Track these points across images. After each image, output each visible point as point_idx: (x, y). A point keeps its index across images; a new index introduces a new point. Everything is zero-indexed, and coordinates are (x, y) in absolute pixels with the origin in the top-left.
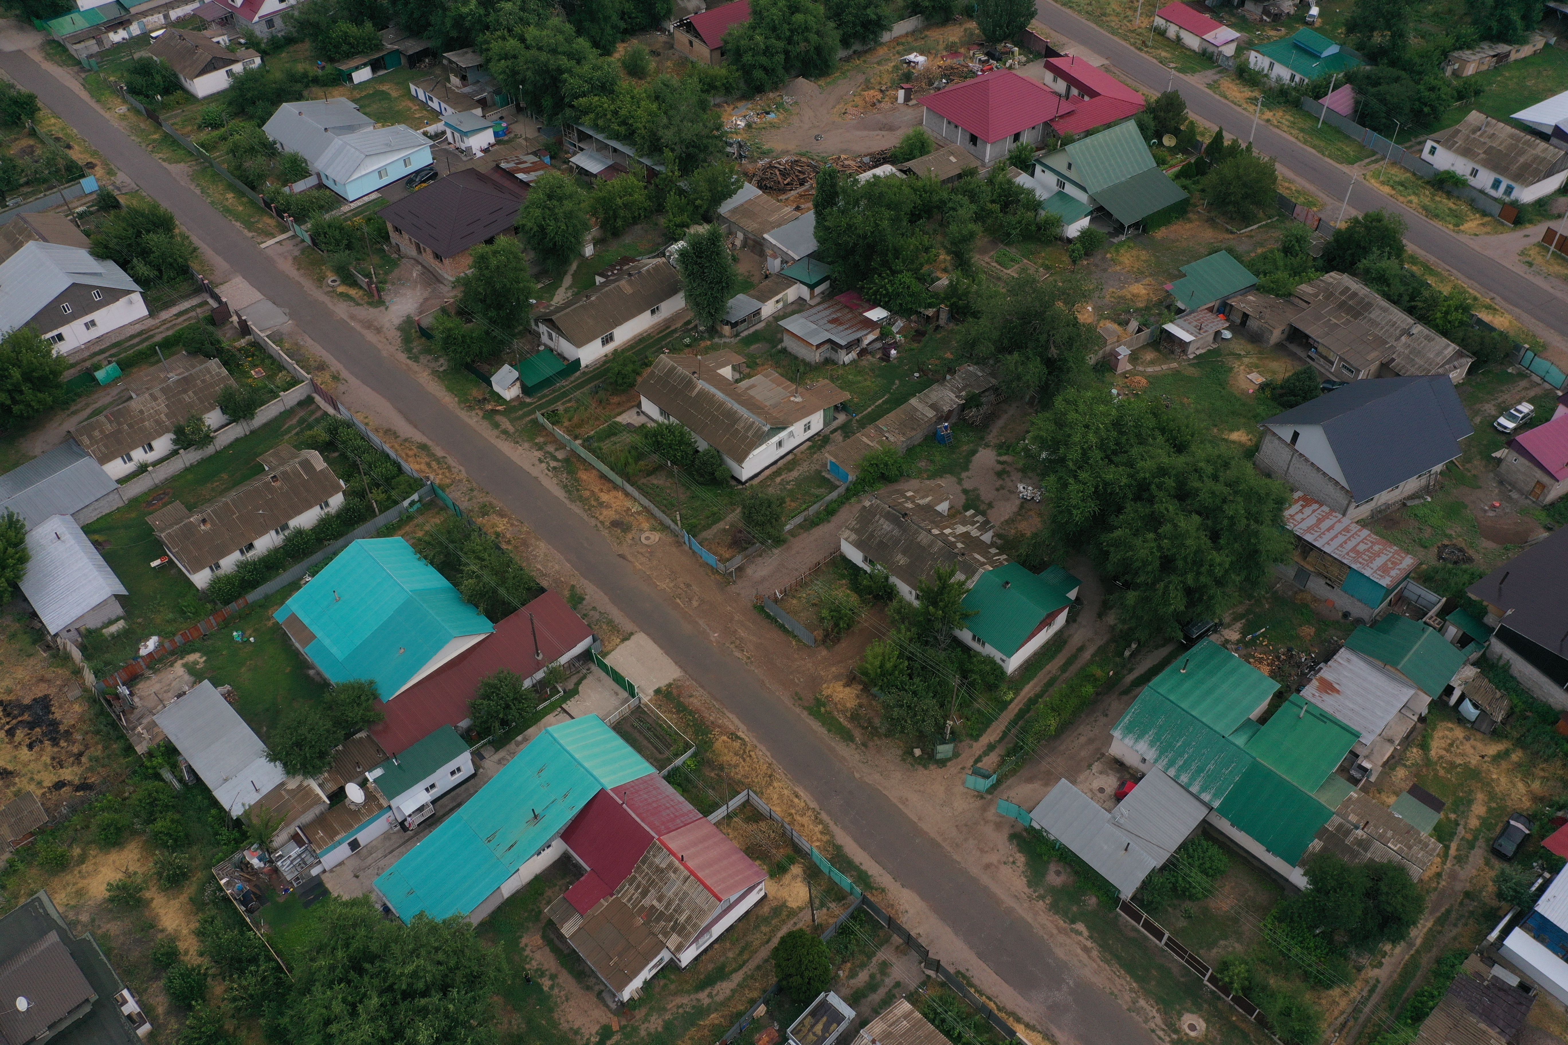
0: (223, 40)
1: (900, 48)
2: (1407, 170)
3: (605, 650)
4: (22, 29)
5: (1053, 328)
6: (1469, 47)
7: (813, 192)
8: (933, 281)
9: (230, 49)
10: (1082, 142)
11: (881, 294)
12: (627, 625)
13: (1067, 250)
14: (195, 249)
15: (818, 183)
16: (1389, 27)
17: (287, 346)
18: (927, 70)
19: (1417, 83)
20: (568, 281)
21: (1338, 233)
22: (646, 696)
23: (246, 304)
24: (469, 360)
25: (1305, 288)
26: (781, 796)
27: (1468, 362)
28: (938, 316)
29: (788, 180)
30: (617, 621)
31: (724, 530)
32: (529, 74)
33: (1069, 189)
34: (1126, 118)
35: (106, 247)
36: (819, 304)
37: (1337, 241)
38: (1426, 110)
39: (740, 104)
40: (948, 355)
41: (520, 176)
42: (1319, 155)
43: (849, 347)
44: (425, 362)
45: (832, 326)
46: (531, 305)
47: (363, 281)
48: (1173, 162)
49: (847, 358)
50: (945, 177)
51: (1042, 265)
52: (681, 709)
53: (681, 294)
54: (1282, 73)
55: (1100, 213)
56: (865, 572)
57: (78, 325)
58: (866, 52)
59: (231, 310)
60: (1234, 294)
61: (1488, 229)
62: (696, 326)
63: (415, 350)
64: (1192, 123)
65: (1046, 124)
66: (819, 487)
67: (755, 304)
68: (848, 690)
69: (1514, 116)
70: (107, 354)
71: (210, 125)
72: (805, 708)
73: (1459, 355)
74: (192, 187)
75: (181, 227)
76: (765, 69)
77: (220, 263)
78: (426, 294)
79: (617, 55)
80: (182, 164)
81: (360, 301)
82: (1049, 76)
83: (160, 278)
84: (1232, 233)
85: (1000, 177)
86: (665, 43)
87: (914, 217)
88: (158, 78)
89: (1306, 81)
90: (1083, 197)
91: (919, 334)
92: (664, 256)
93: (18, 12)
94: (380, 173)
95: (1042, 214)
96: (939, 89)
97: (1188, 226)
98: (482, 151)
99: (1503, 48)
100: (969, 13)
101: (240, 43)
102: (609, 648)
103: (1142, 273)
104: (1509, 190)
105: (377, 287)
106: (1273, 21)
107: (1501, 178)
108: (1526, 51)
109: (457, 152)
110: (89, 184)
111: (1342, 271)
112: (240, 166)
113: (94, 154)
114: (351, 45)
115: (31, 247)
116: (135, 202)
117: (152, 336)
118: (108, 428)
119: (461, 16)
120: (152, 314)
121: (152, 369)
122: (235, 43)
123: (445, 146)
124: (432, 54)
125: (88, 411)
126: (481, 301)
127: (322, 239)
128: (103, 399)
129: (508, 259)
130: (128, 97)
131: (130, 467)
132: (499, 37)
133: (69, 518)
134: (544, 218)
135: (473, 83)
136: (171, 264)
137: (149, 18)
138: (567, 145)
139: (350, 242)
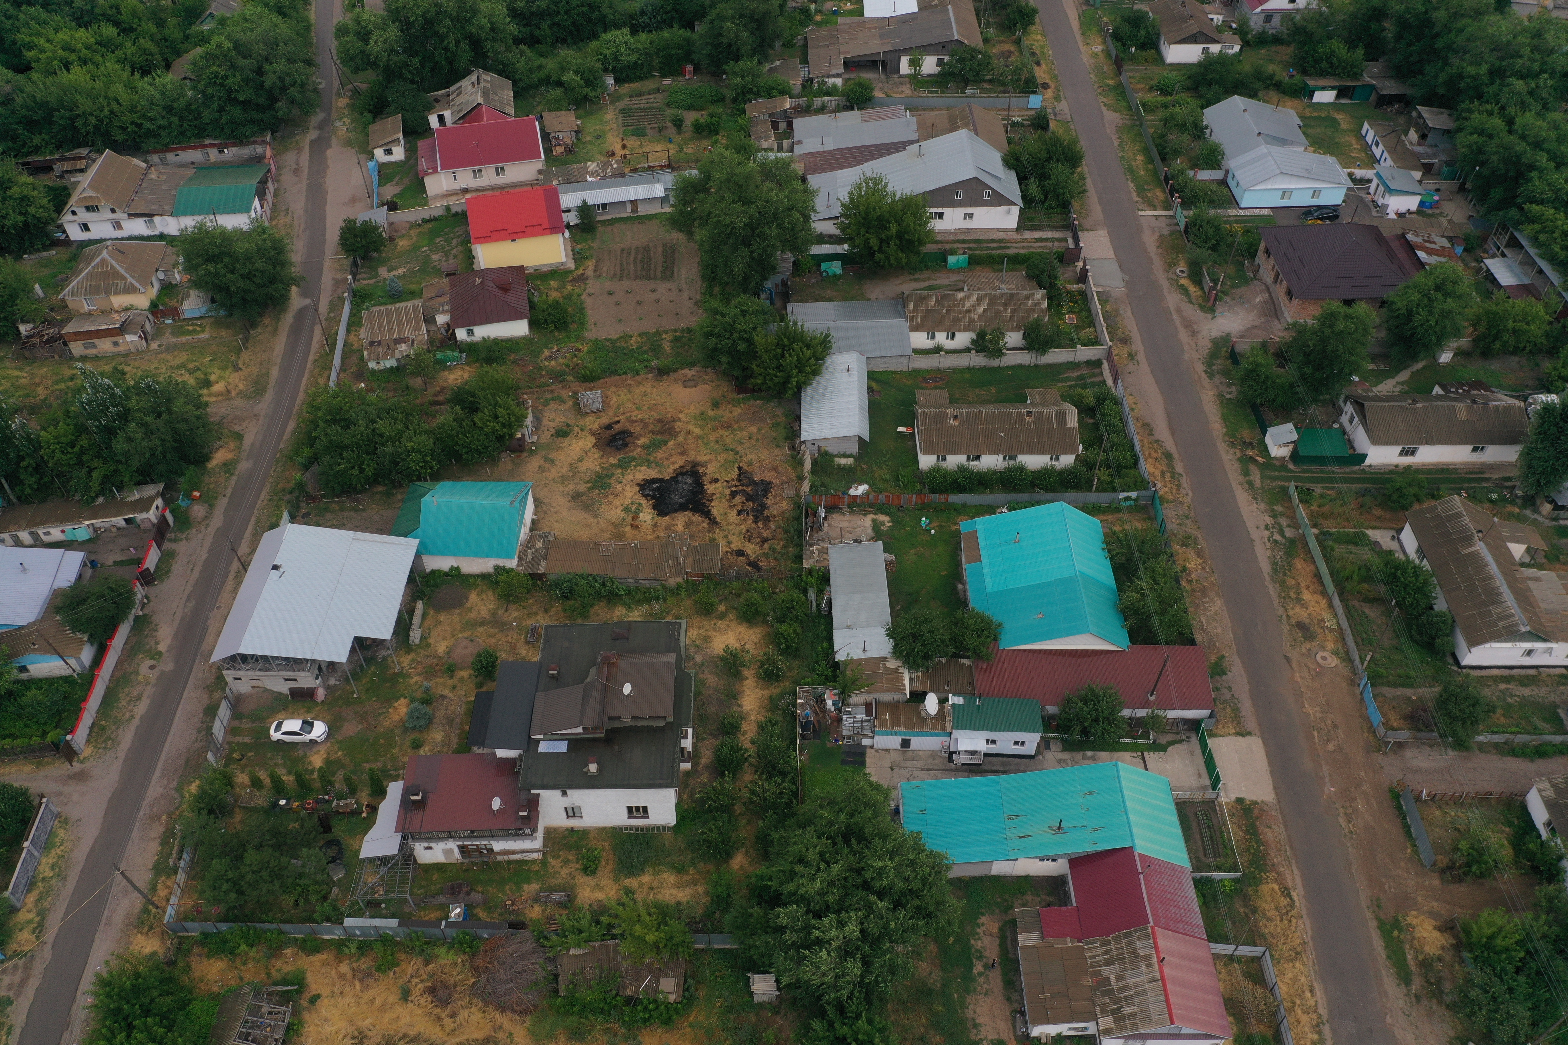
0: (1218, 19)
3: (1215, 731)
9: (1219, 30)
12: (1251, 723)
14: (1085, 191)
17: (1108, 308)
20: (1404, 375)
22: (1226, 797)
23: (1097, 257)
24: (1259, 401)
26: (1295, 979)
30: (1243, 713)
31: (1409, 699)
41: (1421, 254)
44: (1218, 382)
46: (1352, 380)
47: (1208, 282)
52: (1252, 831)
53: (1518, 448)
56: (1540, 836)
57: (960, 211)
59: (1082, 255)
62: (1514, 487)
63: (1215, 367)
66: (1545, 720)
68: (1436, 934)
70: (967, 245)
71: (1162, 90)
72: (1377, 918)
74: (1114, 137)
75: (1084, 168)
77: (1096, 211)
78: (1257, 322)
80: (1118, 115)
81: (1194, 300)
83: (1043, 202)
88: (1143, 33)
92: (1525, 401)
94: (1284, 193)
98: (1397, 213)
101: (1231, 27)
102: (1219, 732)
105: (1216, 295)
109: (1371, 204)
110: (1035, 101)
112: (1164, 136)
113: (1054, 77)
114: (1331, 65)
115: (963, 134)
116: (1061, 131)
117: (1008, 248)
118: (932, 305)
119: (1461, 76)
120: (1019, 229)
121: (992, 275)
122: (1226, 25)
123: (1362, 194)
124: (1405, 102)
125: (926, 284)
126: (1305, 354)
127: (1195, 230)
128: (942, 280)
129: (1356, 329)
130: (1109, 39)
131: (929, 344)
132: (1487, 111)
133: (864, 359)
134: (1418, 305)
135: (1430, 146)
136: (1058, 195)
138: (1490, 245)
139: (1218, 243)
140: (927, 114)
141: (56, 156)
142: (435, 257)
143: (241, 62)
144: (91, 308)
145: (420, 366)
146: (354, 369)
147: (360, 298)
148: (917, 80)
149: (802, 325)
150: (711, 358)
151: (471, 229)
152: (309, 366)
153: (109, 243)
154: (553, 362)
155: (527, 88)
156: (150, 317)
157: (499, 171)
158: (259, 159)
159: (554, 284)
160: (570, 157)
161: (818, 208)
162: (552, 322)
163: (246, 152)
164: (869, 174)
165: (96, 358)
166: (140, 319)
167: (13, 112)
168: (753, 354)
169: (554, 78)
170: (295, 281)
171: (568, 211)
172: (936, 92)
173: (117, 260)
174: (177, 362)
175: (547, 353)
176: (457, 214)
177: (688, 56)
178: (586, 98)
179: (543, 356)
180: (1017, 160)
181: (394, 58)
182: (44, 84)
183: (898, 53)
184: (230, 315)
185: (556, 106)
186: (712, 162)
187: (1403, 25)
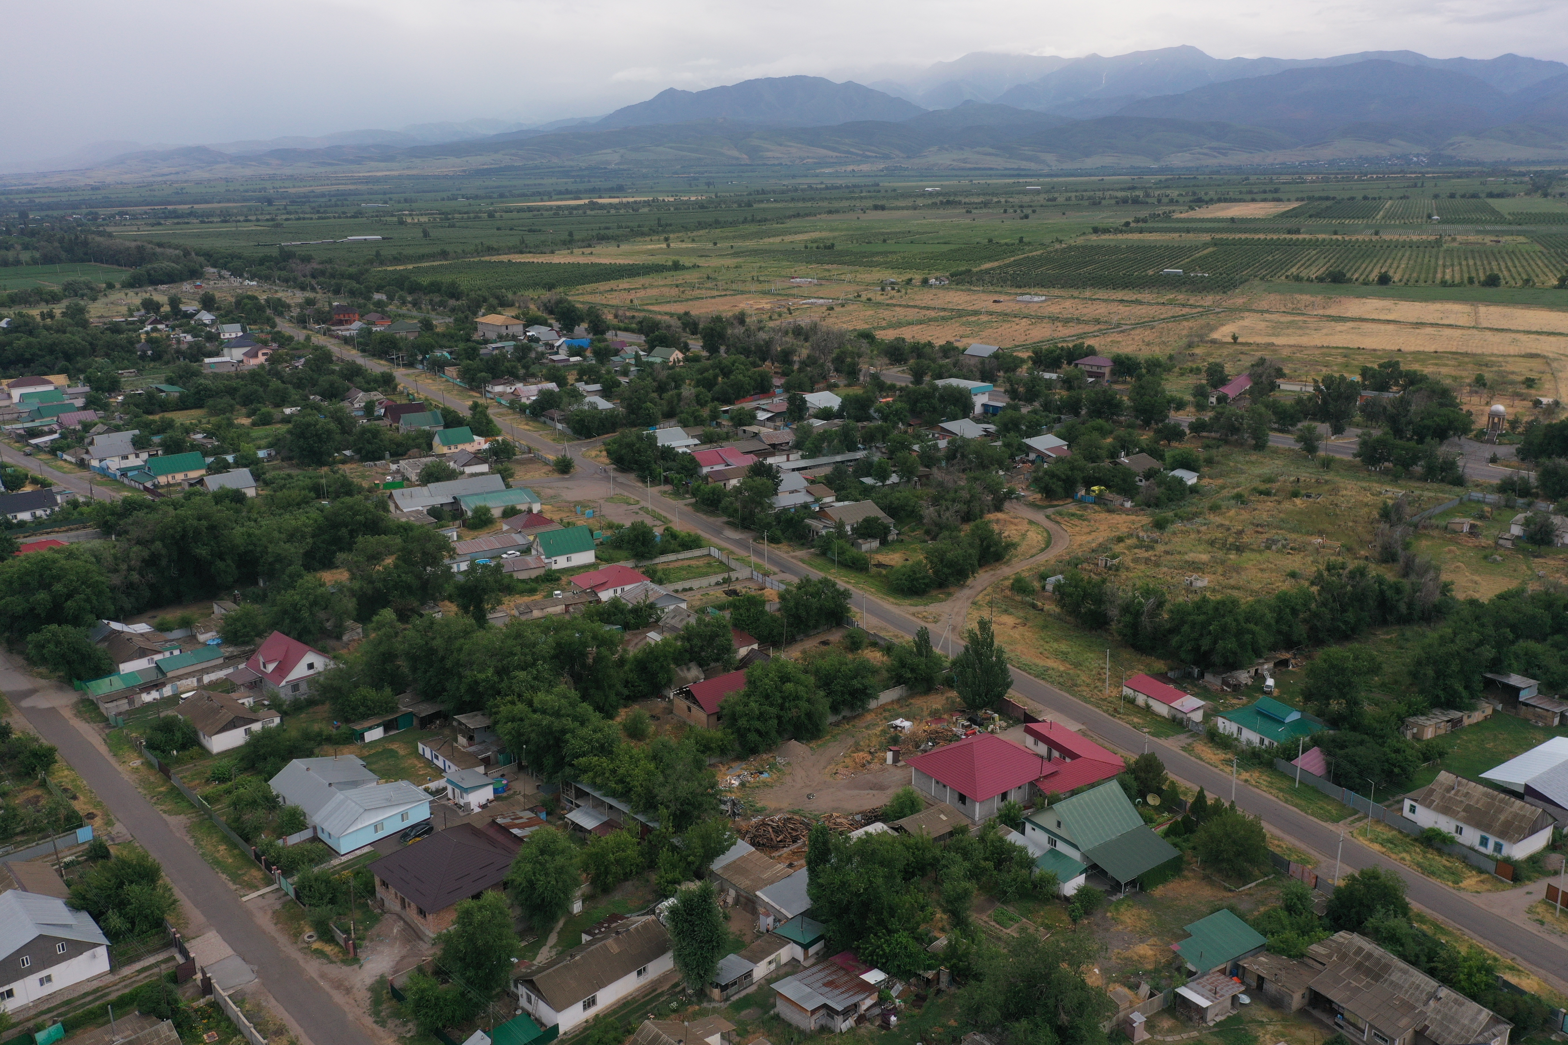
0: (248, 701)
1: (887, 714)
2: (1392, 828)
4: (60, 689)
5: (1062, 993)
6: (1423, 714)
7: (806, 849)
8: (931, 941)
9: (253, 710)
10: (1068, 801)
11: (877, 955)
13: (1066, 909)
14: (175, 901)
15: (810, 841)
16: (1343, 695)
17: (248, 1006)
18: (914, 733)
19: (1382, 745)
20: (553, 939)
21: (1338, 891)
23: (214, 960)
24: (440, 1025)
25: (1316, 949)
27: (1507, 1029)
28: (938, 979)
29: (781, 837)
32: (533, 735)
33: (1061, 847)
34: (1109, 779)
35: (84, 898)
36: (813, 965)
37: (1338, 898)
38: (1396, 770)
39: (734, 765)
40: (952, 1023)
41: (515, 831)
42: (1303, 814)
43: (846, 1013)
44: (393, 1026)
45: (827, 989)
46: (512, 964)
47: (341, 936)
48: (1160, 820)
49: (845, 1025)
50: (937, 835)
51: (1042, 924)
53: (670, 954)
54: (1250, 737)
55: (1094, 871)
57: (32, 981)
58: (854, 718)
59: (198, 966)
60: (1244, 955)
61: (1488, 886)
62: (684, 989)
63: (383, 1014)
64: (1172, 783)
65: (1032, 784)
67: (747, 965)
69: (1483, 775)
70: (55, 1013)
71: (218, 779)
73: (1494, 1021)
74: (186, 838)
75: (165, 879)
76: (758, 731)
77: (195, 915)
78: (404, 952)
79: (619, 719)
80: (182, 816)
81: (334, 959)
82: (1030, 740)
83: (131, 931)
84: (1230, 890)
85: (991, 835)
86: (665, 708)
87: (908, 874)
88: (178, 735)
89: (1276, 744)
90: (1075, 855)
91: (919, 1000)
92: (654, 913)
93: (61, 674)
94: (376, 827)
95: (1037, 871)
96: (926, 751)
97: (1185, 884)
98: (480, 807)
99: (1455, 714)
100: (949, 683)
101: (264, 705)
103: (1145, 932)
104: (1498, 848)
105: (354, 944)
106: (1234, 691)
107: (1487, 835)
108: (1477, 717)
109: (455, 807)
110: (84, 834)
111: (1352, 930)
112: (239, 819)
113: (97, 804)
114: (368, 707)
115: (8, 898)
116: (125, 853)
117: (108, 994)
119: (476, 682)
120: (113, 970)
121: (98, 1031)
122: (258, 705)
123: (444, 802)
124: (444, 717)
126: (461, 960)
127: (306, 892)
129: (493, 915)
130: (145, 751)
132: (509, 702)
134: (534, 873)
135: (480, 743)
136: (146, 917)
137: (184, 682)
138: (564, 803)
139: (334, 896)
187: (413, 659)
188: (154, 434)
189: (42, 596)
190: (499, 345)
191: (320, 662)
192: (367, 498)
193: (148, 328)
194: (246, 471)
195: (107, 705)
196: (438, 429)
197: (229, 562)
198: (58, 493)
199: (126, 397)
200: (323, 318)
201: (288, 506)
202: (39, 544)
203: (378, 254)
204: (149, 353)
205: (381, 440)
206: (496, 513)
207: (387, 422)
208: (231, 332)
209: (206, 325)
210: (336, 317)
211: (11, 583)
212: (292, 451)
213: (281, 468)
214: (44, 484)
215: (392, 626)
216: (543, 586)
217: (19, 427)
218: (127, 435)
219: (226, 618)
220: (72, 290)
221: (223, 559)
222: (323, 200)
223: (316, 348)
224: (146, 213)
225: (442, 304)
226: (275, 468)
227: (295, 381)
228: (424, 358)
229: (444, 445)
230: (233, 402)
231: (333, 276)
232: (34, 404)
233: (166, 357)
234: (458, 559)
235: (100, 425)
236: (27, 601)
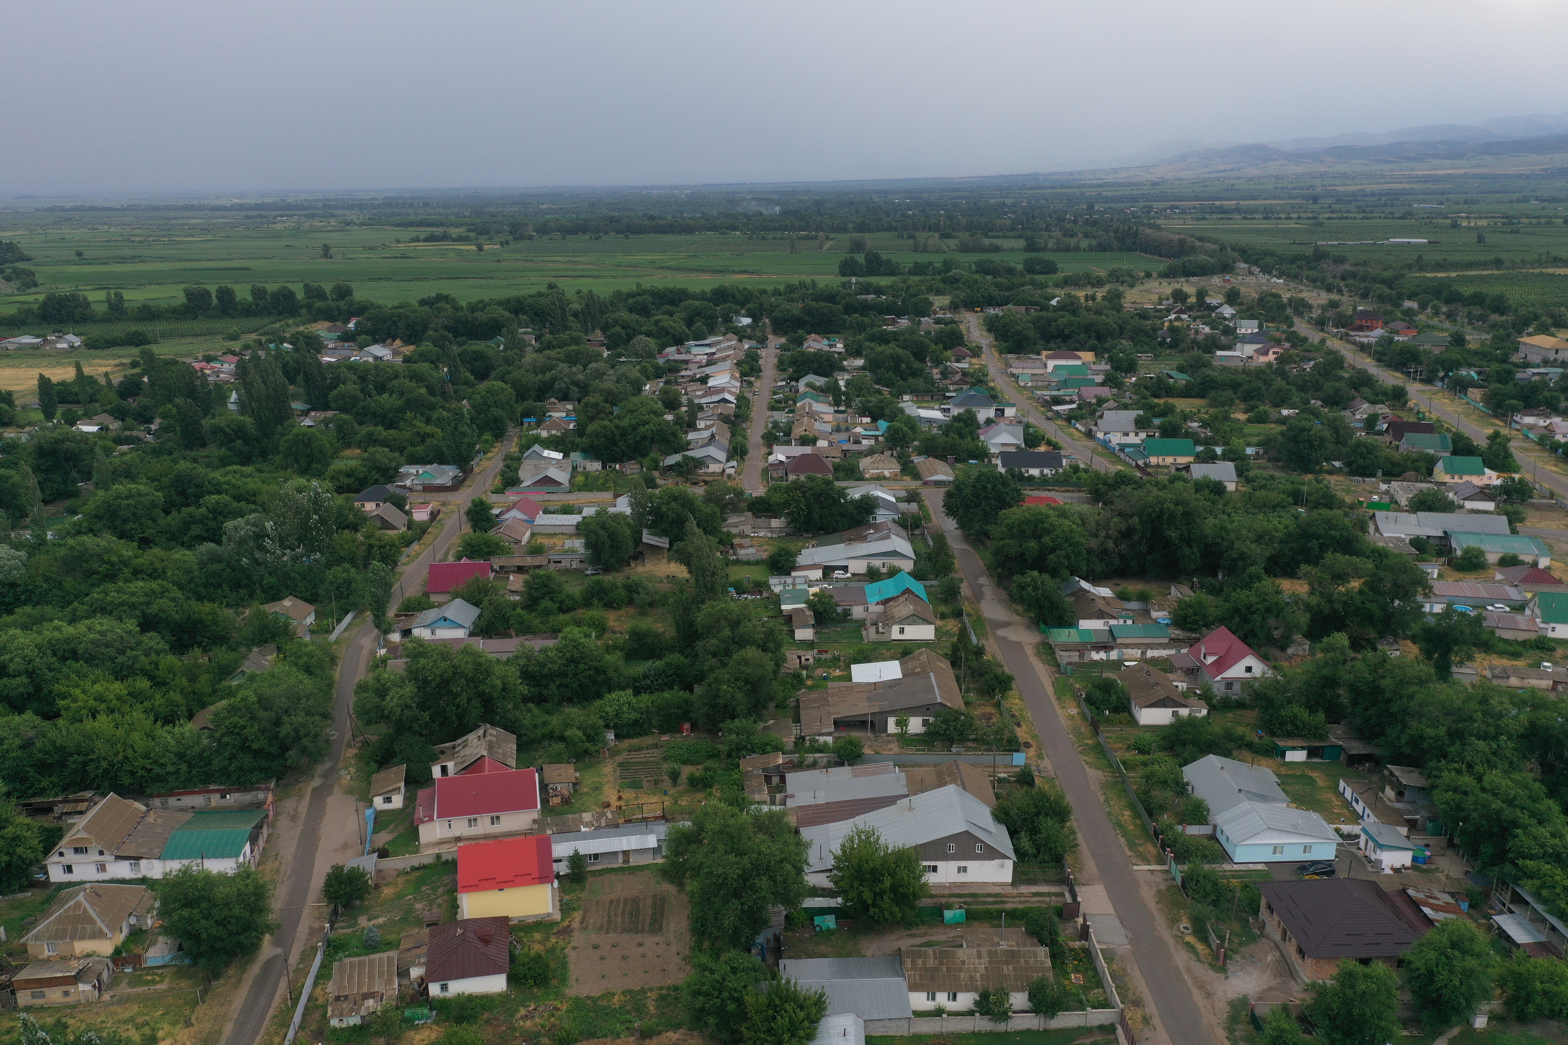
0: (1182, 686)
4: (1029, 627)
9: (1184, 695)
14: (1076, 845)
17: (1114, 967)
23: (1097, 913)
32: (1474, 815)
41: (1427, 910)
47: (1215, 941)
57: (954, 865)
59: (1081, 910)
63: (1237, 1034)
70: (962, 900)
71: (1139, 749)
74: (1099, 793)
75: (1073, 822)
77: (1090, 866)
78: (1273, 983)
80: (1100, 772)
81: (1203, 959)
83: (1036, 856)
88: (1114, 697)
93: (1033, 615)
94: (1276, 849)
98: (1392, 869)
101: (1196, 694)
105: (1225, 953)
109: (1364, 860)
110: (1019, 759)
112: (1148, 792)
113: (1035, 737)
114: (1297, 727)
115: (951, 790)
116: (1046, 787)
117: (1005, 902)
118: (931, 962)
119: (1422, 738)
120: (1015, 883)
121: (990, 930)
122: (1190, 692)
123: (1354, 849)
124: (1376, 762)
125: (923, 940)
126: (1330, 1018)
127: (1193, 884)
128: (940, 935)
129: (1379, 990)
130: (1083, 703)
131: (929, 1005)
132: (1455, 769)
133: (861, 1022)
134: (1437, 965)
135: (1409, 803)
136: (1050, 849)
137: (1129, 650)
138: (1494, 901)
139: (1218, 899)
140: (916, 769)
141: (60, 799)
142: (418, 906)
143: (261, 713)
144: (51, 954)
145: (385, 1024)
146: (314, 1027)
147: (334, 948)
148: (904, 739)
149: (795, 983)
150: (698, 1018)
151: (459, 878)
152: (267, 1022)
153: (88, 885)
154: (528, 1022)
155: (531, 742)
156: (111, 965)
157: (495, 820)
158: (259, 805)
159: (537, 936)
160: (566, 807)
161: (811, 861)
162: (532, 977)
163: (247, 797)
164: (861, 827)
165: (42, 1008)
166: (99, 967)
167: (30, 756)
168: (742, 1015)
169: (557, 733)
170: (269, 929)
171: (559, 861)
172: (923, 750)
173: (91, 904)
174: (127, 1015)
175: (523, 1011)
176: (447, 862)
177: (686, 715)
178: (586, 752)
179: (519, 1015)
180: (1007, 814)
181: (407, 713)
182: (68, 729)
183: (886, 714)
184: (195, 964)
185: (557, 759)
186: (706, 814)
187: (1356, 692)
188: (1155, 417)
189: (1032, 544)
190: (1542, 370)
191: (1259, 668)
192: (1346, 514)
193: (1173, 317)
194: (1231, 465)
195: (1062, 653)
196: (1443, 454)
197: (1196, 550)
198: (1065, 457)
199: (1139, 379)
200: (1343, 322)
201: (1264, 506)
202: (1042, 500)
203: (1420, 258)
204: (1168, 340)
205: (1376, 457)
206: (1492, 558)
207: (1388, 438)
208: (1248, 327)
209: (1225, 319)
210: (1358, 322)
211: (1012, 528)
212: (1280, 453)
213: (1264, 468)
214: (1056, 447)
215: (1343, 653)
216: (1531, 652)
217: (1047, 394)
218: (1132, 414)
219: (1180, 602)
220: (1115, 276)
221: (1189, 545)
222: (1372, 199)
223: (1330, 352)
224: (1194, 208)
225: (1482, 318)
226: (1259, 467)
227: (1300, 383)
228: (1447, 375)
229: (1446, 473)
230: (1233, 396)
231: (1363, 279)
232: (1063, 375)
233: (1182, 346)
234: (1433, 599)
235: (1112, 402)
236: (1021, 546)
